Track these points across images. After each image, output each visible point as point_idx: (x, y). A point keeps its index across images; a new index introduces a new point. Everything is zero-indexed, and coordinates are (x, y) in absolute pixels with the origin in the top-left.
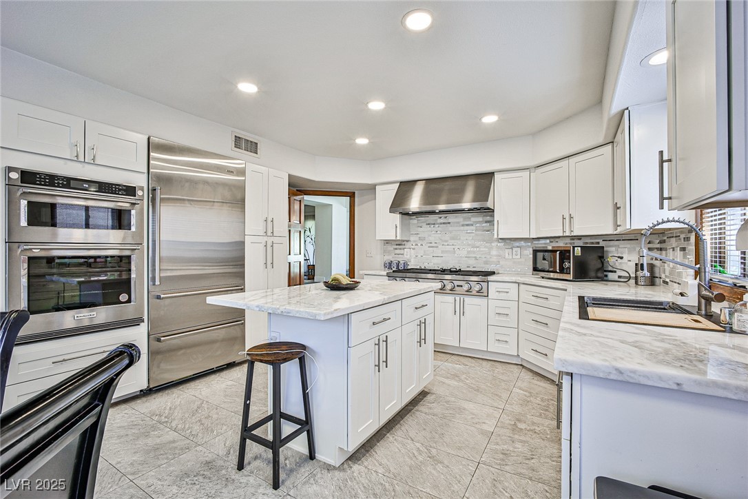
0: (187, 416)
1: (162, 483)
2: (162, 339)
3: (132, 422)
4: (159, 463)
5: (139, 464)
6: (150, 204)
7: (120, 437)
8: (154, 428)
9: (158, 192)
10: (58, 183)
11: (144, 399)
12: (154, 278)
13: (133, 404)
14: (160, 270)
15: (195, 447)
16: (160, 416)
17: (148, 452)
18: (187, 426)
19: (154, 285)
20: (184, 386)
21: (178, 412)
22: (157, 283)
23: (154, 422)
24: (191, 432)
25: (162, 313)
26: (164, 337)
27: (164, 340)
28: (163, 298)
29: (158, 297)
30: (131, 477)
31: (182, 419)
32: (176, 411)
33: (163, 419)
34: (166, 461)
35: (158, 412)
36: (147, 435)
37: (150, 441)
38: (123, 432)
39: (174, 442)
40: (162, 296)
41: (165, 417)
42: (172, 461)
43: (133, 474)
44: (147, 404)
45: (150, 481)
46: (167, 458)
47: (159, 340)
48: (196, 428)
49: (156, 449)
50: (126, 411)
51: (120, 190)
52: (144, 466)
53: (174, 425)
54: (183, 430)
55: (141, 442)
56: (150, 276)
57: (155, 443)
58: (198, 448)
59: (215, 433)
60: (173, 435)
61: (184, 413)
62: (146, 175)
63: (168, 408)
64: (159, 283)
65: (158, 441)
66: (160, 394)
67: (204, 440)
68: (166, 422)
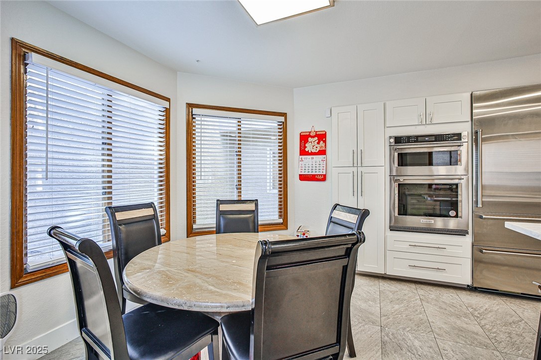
0: (498, 322)
1: (454, 354)
2: (484, 251)
3: (453, 303)
4: (458, 340)
5: (445, 332)
6: (474, 144)
7: (441, 308)
8: (466, 315)
9: (480, 134)
10: (412, 140)
11: (468, 293)
12: (477, 202)
13: (459, 292)
14: (482, 196)
15: (494, 350)
16: (475, 310)
17: (454, 328)
18: (494, 330)
19: (477, 207)
20: (509, 299)
21: (492, 316)
22: (480, 205)
23: (468, 312)
24: (496, 337)
25: (485, 230)
26: (486, 250)
27: (485, 253)
28: (485, 218)
29: (481, 217)
30: (436, 336)
31: (492, 323)
32: (490, 314)
33: (476, 313)
34: (463, 343)
35: (474, 307)
36: (458, 317)
37: (459, 322)
38: (444, 306)
39: (477, 334)
40: (484, 217)
41: (479, 313)
42: (468, 346)
43: (438, 335)
44: (469, 297)
45: (447, 347)
46: (465, 342)
47: (481, 252)
48: (503, 336)
49: (461, 330)
50: (452, 294)
51: (449, 138)
52: (447, 335)
53: (483, 322)
54: (489, 331)
55: (453, 319)
56: (474, 199)
57: (461, 325)
58: (495, 352)
59: (520, 352)
60: (477, 329)
61: (497, 319)
62: (470, 122)
63: (485, 308)
64: (481, 206)
65: (465, 326)
66: (483, 295)
67: (505, 351)
68: (478, 317)
